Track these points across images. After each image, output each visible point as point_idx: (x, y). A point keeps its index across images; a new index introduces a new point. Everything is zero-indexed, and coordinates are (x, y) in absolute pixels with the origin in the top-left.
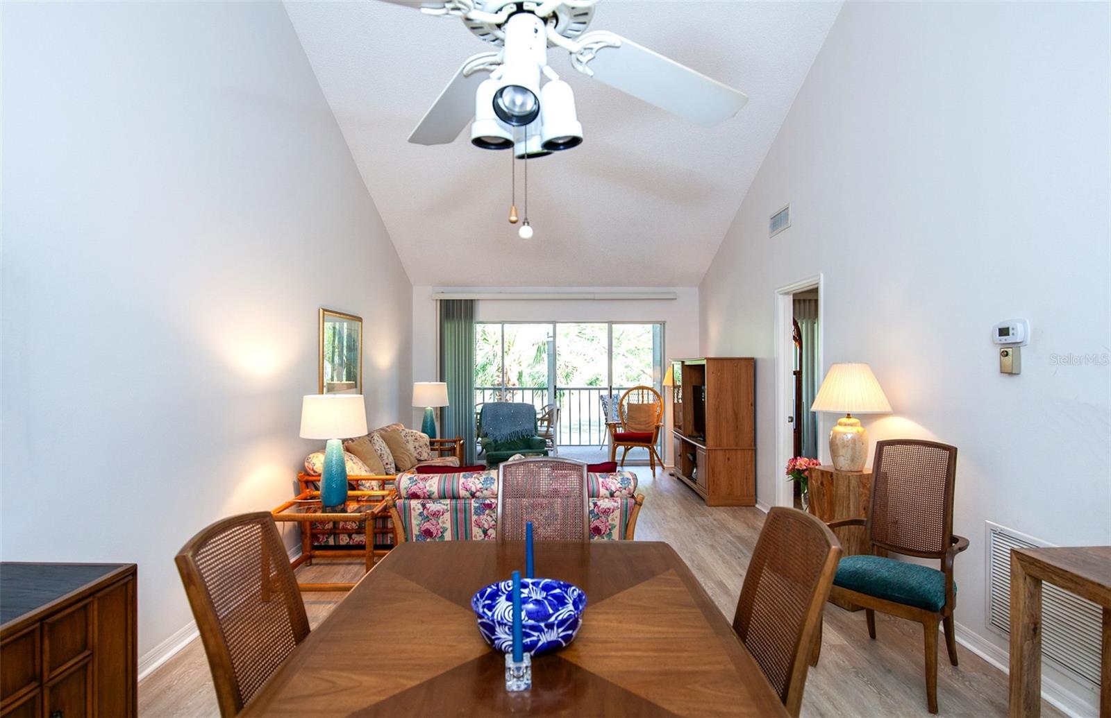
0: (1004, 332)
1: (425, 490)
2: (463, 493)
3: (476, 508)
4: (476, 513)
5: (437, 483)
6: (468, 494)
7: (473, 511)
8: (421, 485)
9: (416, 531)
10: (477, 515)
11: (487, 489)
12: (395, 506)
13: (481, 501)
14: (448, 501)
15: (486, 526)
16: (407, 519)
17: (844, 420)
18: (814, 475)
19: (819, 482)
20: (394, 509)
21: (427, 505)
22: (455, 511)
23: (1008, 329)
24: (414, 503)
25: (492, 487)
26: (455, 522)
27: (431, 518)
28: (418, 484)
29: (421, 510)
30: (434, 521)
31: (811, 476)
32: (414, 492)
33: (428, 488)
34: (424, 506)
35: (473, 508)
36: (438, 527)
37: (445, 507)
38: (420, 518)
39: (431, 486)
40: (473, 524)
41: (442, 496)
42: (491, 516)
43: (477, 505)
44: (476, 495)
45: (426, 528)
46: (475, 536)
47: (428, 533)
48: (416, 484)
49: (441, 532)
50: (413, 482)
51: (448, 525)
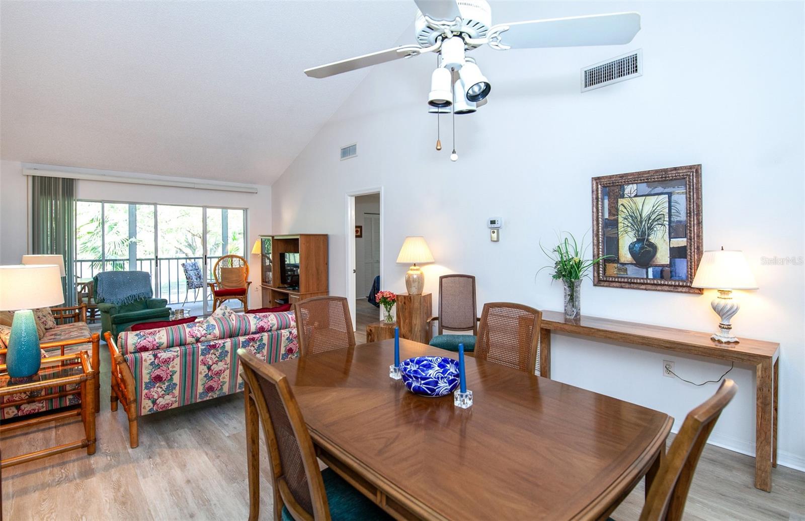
0: (493, 222)
1: (155, 343)
2: (189, 340)
3: (202, 350)
4: (203, 354)
5: (165, 335)
6: (193, 340)
7: (200, 353)
8: (150, 338)
9: (146, 378)
10: (203, 355)
11: (210, 334)
12: (125, 361)
13: (206, 344)
14: (178, 349)
15: (210, 363)
16: (138, 370)
17: (413, 267)
18: (399, 299)
19: (403, 302)
20: (125, 364)
21: (159, 355)
22: (184, 355)
23: (495, 221)
24: (145, 355)
25: (214, 332)
26: (184, 366)
27: (162, 365)
28: (147, 339)
29: (153, 360)
30: (164, 368)
31: (398, 300)
32: (143, 346)
33: (157, 341)
34: (155, 356)
35: (200, 350)
36: (168, 371)
37: (176, 354)
38: (151, 367)
39: (160, 338)
40: (200, 363)
41: (170, 346)
43: (204, 347)
44: (201, 340)
45: (156, 375)
46: (201, 373)
47: (158, 379)
48: (145, 339)
49: (170, 376)
50: (141, 337)
51: (177, 368)
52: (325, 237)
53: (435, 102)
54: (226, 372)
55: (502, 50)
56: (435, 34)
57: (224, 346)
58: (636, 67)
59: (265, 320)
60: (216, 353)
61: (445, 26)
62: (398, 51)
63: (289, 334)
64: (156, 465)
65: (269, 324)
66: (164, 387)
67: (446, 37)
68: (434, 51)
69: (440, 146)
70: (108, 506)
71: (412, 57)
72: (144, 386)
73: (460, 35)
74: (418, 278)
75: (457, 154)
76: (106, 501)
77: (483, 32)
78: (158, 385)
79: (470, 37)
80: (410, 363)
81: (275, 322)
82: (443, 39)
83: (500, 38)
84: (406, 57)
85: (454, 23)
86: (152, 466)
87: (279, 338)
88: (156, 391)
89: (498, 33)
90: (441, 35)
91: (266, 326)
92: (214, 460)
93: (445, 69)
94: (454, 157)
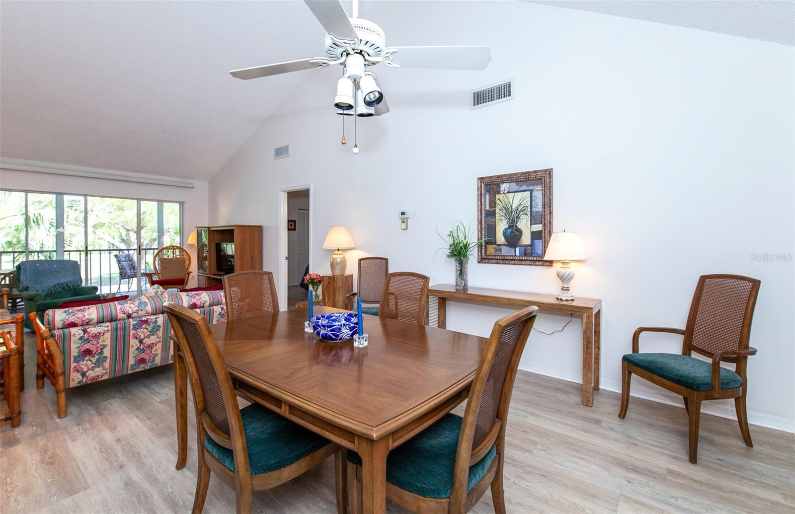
0: (403, 214)
1: (84, 319)
2: (120, 315)
3: (134, 325)
4: (134, 329)
5: (95, 312)
6: (125, 316)
7: (131, 327)
8: (80, 315)
9: (74, 352)
10: (134, 330)
11: (142, 310)
12: (53, 336)
13: (139, 319)
14: (109, 324)
15: (142, 337)
16: (66, 344)
17: (337, 252)
18: (324, 279)
19: (328, 282)
20: (52, 338)
21: (89, 330)
22: (115, 330)
24: (73, 330)
25: (146, 308)
26: (114, 339)
27: (92, 339)
28: (76, 315)
29: (82, 334)
30: (94, 342)
31: (323, 280)
32: (72, 322)
33: (87, 317)
34: (85, 331)
35: (131, 325)
36: (98, 345)
37: (106, 329)
38: (80, 342)
39: (90, 314)
40: (131, 337)
41: (100, 322)
42: (147, 329)
43: (135, 322)
44: (133, 316)
45: (85, 348)
46: (132, 346)
47: (88, 352)
48: (74, 315)
49: (101, 349)
50: (70, 313)
51: (108, 342)
52: (259, 229)
53: (340, 104)
54: (158, 345)
55: (394, 68)
56: (341, 50)
57: (156, 322)
58: (510, 92)
59: (198, 297)
60: (148, 328)
61: (347, 44)
62: (311, 61)
63: (221, 310)
64: (85, 430)
65: (201, 301)
66: (94, 360)
67: (349, 54)
68: (340, 64)
69: (345, 141)
70: (34, 467)
71: (323, 68)
72: (72, 360)
73: (361, 53)
74: (341, 261)
75: (359, 148)
76: (32, 463)
77: (379, 52)
78: (87, 358)
79: (369, 55)
80: (322, 318)
81: (207, 299)
82: (348, 54)
83: (391, 58)
84: (318, 67)
85: (353, 42)
86: (81, 431)
87: (211, 314)
88: (86, 364)
89: (390, 53)
90: (345, 51)
91: (198, 303)
92: (145, 421)
93: (348, 79)
94: (356, 150)
